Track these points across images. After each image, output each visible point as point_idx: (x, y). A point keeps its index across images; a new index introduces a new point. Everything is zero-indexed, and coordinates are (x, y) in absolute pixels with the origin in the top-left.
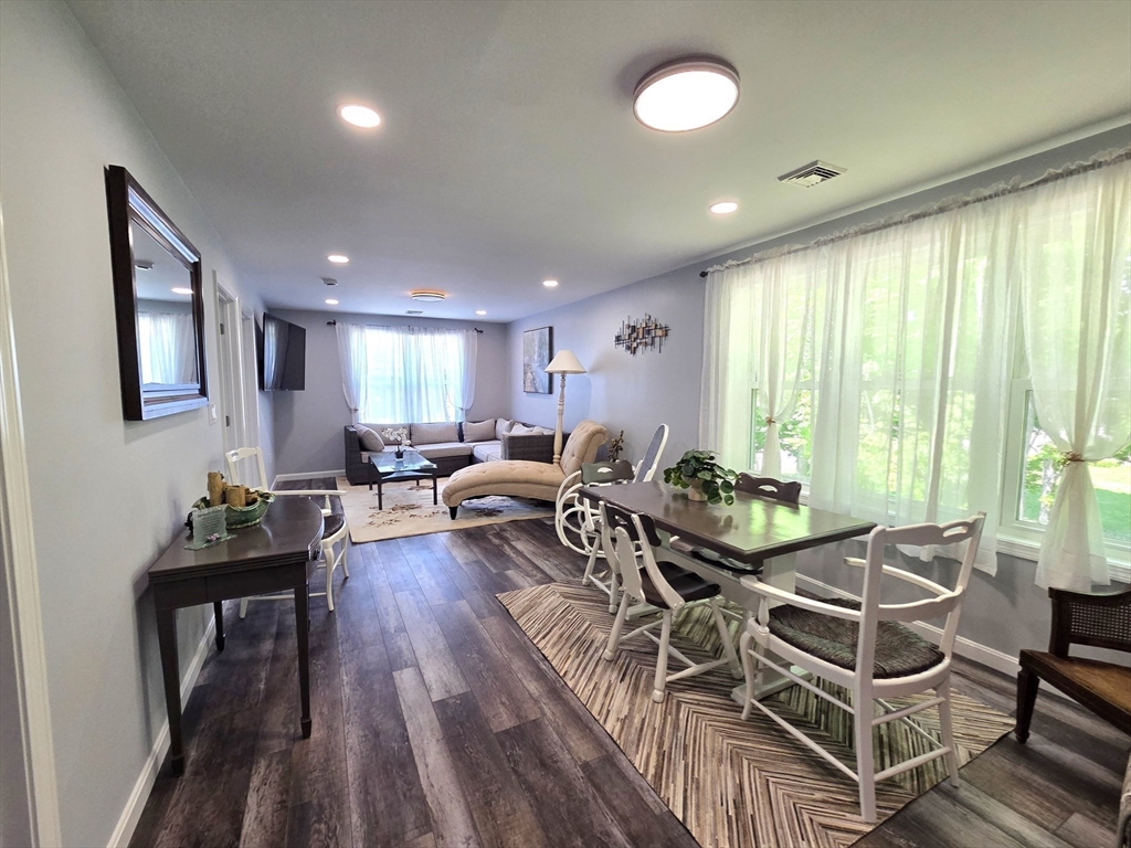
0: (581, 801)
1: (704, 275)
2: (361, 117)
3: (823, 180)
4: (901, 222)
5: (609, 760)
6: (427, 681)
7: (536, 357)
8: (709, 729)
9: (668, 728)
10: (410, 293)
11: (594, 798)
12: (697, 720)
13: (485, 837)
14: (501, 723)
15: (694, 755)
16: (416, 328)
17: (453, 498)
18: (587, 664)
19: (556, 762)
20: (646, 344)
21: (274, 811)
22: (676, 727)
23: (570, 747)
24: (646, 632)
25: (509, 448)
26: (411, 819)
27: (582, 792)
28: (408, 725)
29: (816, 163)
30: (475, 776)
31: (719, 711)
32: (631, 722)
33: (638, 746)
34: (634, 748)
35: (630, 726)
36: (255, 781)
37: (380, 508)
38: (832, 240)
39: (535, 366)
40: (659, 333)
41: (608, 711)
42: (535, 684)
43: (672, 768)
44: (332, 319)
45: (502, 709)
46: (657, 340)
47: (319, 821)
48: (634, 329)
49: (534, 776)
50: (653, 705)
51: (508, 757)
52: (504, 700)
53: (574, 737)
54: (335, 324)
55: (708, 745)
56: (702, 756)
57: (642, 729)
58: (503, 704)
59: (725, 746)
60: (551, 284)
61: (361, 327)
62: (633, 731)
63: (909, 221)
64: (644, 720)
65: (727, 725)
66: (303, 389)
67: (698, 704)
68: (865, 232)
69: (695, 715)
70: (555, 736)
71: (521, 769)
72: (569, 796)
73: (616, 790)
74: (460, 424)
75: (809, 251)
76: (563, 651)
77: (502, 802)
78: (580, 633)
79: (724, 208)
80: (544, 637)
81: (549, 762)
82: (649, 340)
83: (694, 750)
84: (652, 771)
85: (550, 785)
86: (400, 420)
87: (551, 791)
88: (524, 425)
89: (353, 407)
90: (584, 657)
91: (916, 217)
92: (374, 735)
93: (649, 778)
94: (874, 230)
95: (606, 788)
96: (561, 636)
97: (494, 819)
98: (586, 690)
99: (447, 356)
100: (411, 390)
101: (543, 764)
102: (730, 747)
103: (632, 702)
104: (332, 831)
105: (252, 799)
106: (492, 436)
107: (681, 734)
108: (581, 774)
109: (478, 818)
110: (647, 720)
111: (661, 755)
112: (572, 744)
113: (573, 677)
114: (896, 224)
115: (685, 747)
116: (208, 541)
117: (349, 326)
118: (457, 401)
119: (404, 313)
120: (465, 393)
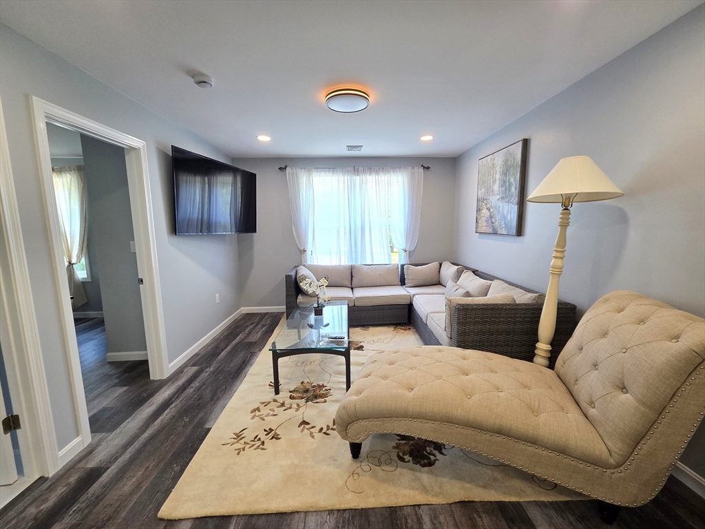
7: (496, 187)
16: (361, 168)
17: (353, 429)
25: (458, 323)
39: (494, 199)
44: (283, 164)
54: (285, 168)
61: (310, 171)
66: (255, 231)
74: (402, 266)
86: (345, 262)
88: (475, 272)
89: (302, 249)
100: (357, 236)
106: (435, 280)
117: (299, 170)
118: (400, 242)
119: (344, 151)
120: (409, 234)
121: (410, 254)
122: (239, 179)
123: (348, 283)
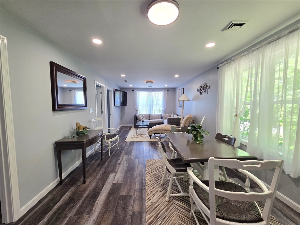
0: (125, 222)
1: (218, 68)
2: (97, 42)
3: (240, 27)
4: (284, 36)
5: (141, 213)
6: (116, 177)
7: (180, 97)
8: (177, 215)
9: (164, 210)
10: (145, 82)
11: (129, 223)
12: (175, 211)
13: (98, 221)
14: (123, 193)
15: (165, 221)
16: (152, 91)
17: (150, 133)
18: (155, 184)
19: (127, 208)
20: (204, 91)
21: (68, 198)
22: (166, 211)
23: (134, 206)
24: (175, 179)
25: (168, 121)
26: (88, 210)
27: (127, 219)
28: (104, 187)
29: (231, 22)
30: (107, 205)
31: (184, 210)
32: (155, 204)
33: (151, 212)
34: (149, 213)
35: (153, 206)
36: (70, 190)
37: (136, 134)
38: (257, 48)
40: (207, 88)
41: (151, 199)
42: (138, 185)
43: (156, 223)
44: (133, 89)
45: (126, 190)
46: (207, 90)
47: (72, 203)
48: (201, 87)
49: (120, 210)
50: (165, 201)
51: (118, 203)
52: (128, 187)
53: (137, 203)
54: (133, 91)
55: (172, 221)
56: (168, 223)
57: (156, 207)
58: (127, 188)
59: (178, 222)
60: (177, 76)
61: (139, 91)
62: (153, 207)
63: (288, 34)
64: (159, 205)
65: (183, 216)
66: (126, 105)
67: (179, 206)
68: (270, 43)
69: (175, 209)
70: (133, 201)
71: (118, 207)
72: (123, 219)
73: (136, 223)
74: (162, 114)
75: (250, 54)
76: (151, 179)
77: (108, 214)
78: (160, 175)
79: (210, 45)
80: (149, 174)
81: (126, 208)
82: (205, 90)
83: (167, 220)
84: (149, 221)
85: (121, 214)
86: (148, 113)
87: (120, 216)
88: (177, 115)
89: (137, 110)
90: (156, 182)
91: (291, 32)
92: (96, 187)
93: (147, 223)
94: (273, 41)
95: (134, 221)
96: (154, 174)
97: (103, 218)
98: (150, 191)
99: (159, 97)
100: (150, 106)
101: (124, 208)
102: (179, 224)
103: (159, 199)
104: (73, 206)
105: (67, 194)
107: (166, 213)
108: (131, 214)
109: (100, 216)
110: (159, 206)
111: (156, 217)
112: (135, 205)
113: (149, 187)
114: (282, 37)
115: (165, 218)
116: (72, 137)
117: (137, 91)
118: (161, 109)
119: (148, 87)
120: (163, 107)
121: (164, 111)
122: (122, 93)
123: (148, 118)
